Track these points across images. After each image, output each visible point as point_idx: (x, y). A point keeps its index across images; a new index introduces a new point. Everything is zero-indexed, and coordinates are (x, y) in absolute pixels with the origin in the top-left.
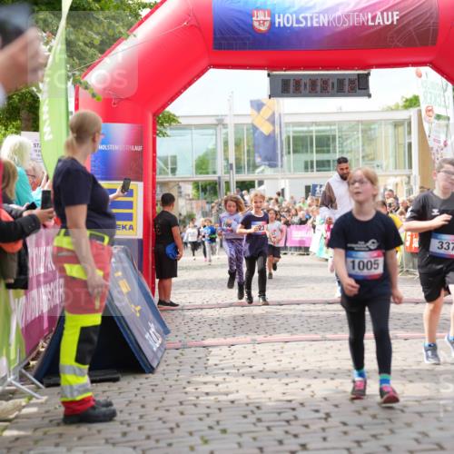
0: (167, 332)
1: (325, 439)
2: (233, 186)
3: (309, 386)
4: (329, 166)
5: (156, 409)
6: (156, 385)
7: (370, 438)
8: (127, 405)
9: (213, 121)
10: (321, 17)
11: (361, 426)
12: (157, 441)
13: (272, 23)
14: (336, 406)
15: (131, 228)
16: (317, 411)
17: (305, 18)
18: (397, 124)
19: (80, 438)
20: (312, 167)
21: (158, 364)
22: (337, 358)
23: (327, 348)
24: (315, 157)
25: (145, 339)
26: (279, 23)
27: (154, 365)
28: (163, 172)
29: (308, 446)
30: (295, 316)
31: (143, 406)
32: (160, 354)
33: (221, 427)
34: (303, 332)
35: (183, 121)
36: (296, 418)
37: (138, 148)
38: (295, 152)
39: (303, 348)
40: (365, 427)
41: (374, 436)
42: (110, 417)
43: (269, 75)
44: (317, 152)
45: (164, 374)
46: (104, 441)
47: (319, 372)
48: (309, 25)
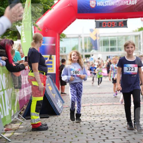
0: (63, 102)
1: (114, 136)
2: (84, 56)
3: (109, 119)
4: (114, 50)
5: (61, 126)
6: (60, 119)
7: (128, 136)
8: (52, 125)
9: (77, 36)
10: (112, 2)
12: (61, 136)
13: (96, 5)
14: (117, 125)
15: (52, 70)
16: (111, 127)
17: (107, 3)
18: (136, 36)
19: (37, 135)
20: (109, 50)
21: (61, 112)
22: (117, 111)
23: (114, 107)
24: (110, 47)
25: (57, 104)
26: (98, 5)
27: (60, 113)
28: (62, 52)
29: (109, 138)
30: (104, 97)
31: (57, 126)
32: (61, 109)
33: (81, 132)
34: (106, 102)
35: (68, 36)
36: (105, 129)
37: (54, 45)
38: (103, 45)
39: (107, 107)
40: (126, 132)
42: (46, 129)
43: (95, 21)
44: (111, 45)
45: (63, 116)
46: (45, 136)
47: (112, 115)
48: (108, 5)
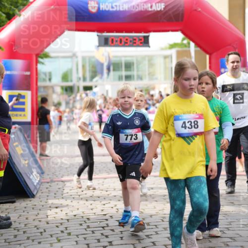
3: (116, 205)
12: (33, 241)
18: (165, 57)
20: (122, 79)
24: (124, 73)
29: (113, 243)
36: (108, 225)
39: (114, 183)
41: (147, 236)
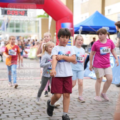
1: (9, 110)
3: (8, 94)
11: (19, 106)
14: (14, 100)
16: (8, 101)
18: (36, 22)
20: (14, 31)
36: (3, 104)
40: (20, 106)
41: (22, 108)
